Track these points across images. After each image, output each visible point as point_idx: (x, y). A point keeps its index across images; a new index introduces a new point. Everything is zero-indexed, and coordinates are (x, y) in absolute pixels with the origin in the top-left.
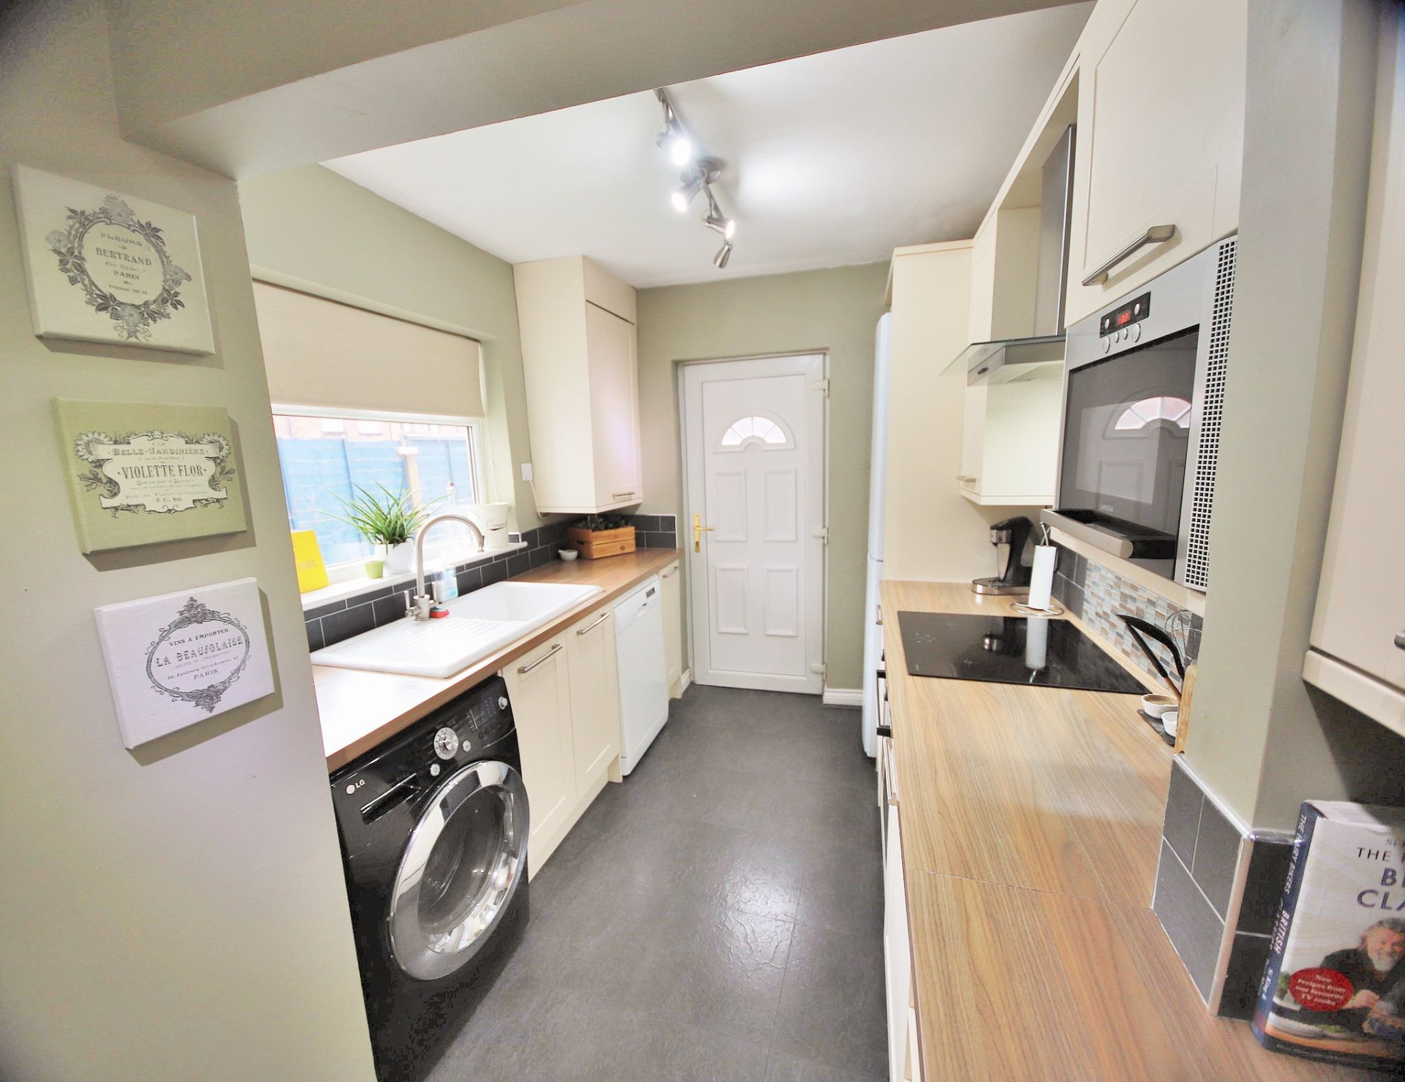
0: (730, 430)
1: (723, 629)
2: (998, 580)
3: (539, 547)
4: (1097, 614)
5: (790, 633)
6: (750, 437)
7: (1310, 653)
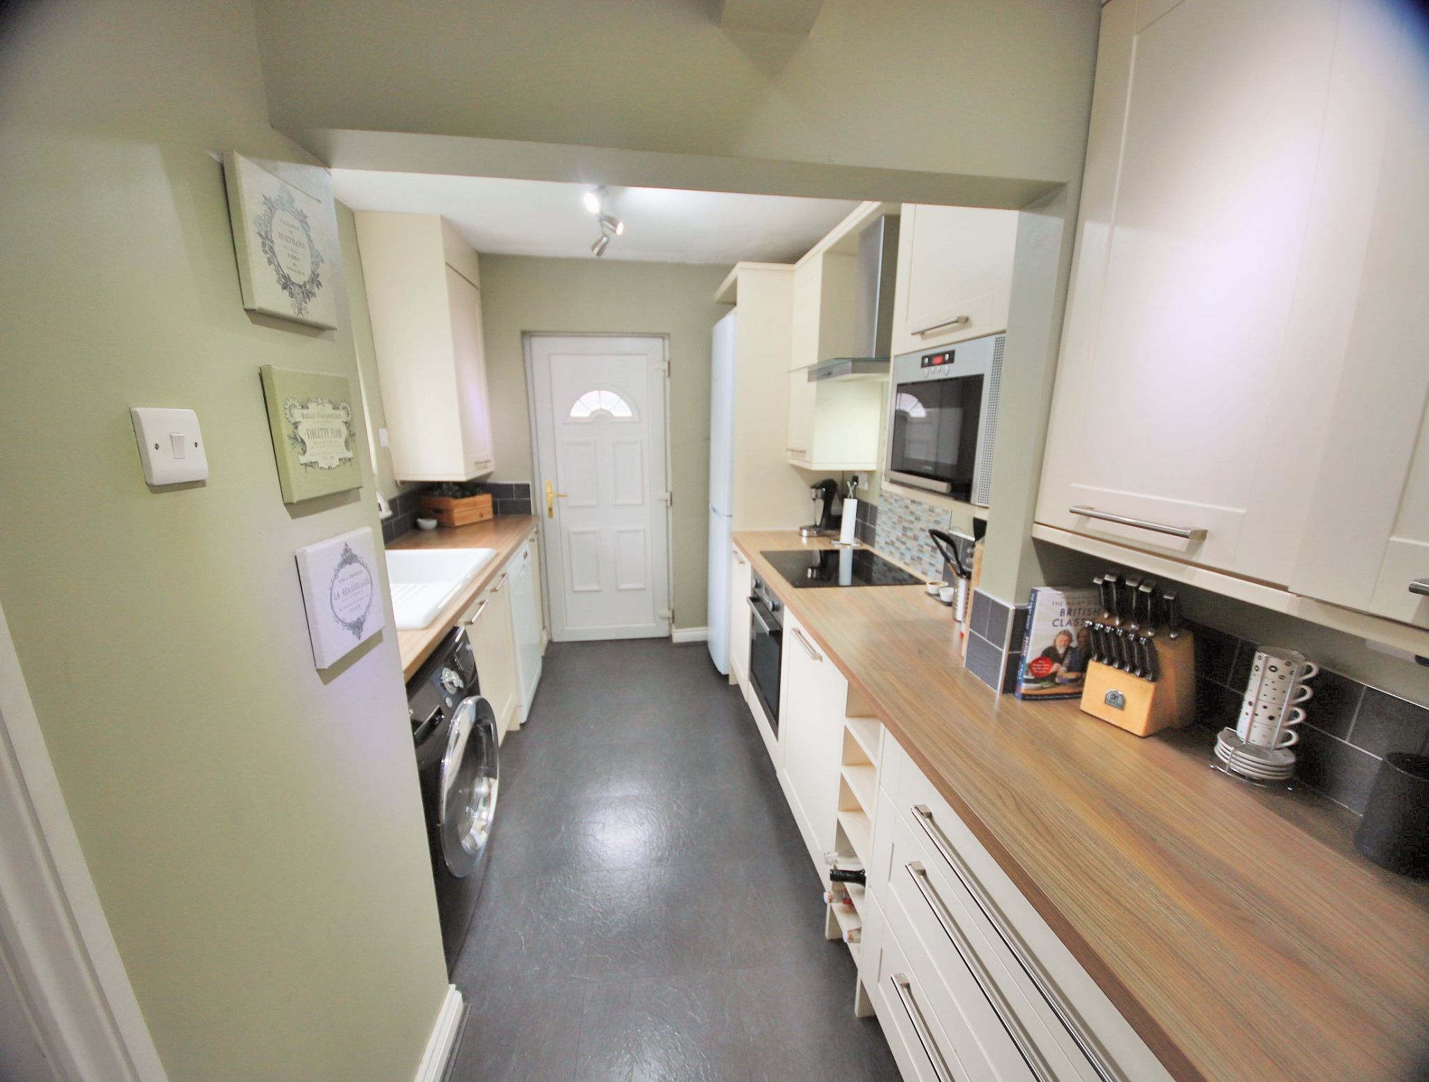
0: (578, 401)
1: (578, 588)
2: (815, 526)
3: (400, 517)
4: (886, 543)
5: (639, 585)
6: (597, 411)
7: (1035, 525)
